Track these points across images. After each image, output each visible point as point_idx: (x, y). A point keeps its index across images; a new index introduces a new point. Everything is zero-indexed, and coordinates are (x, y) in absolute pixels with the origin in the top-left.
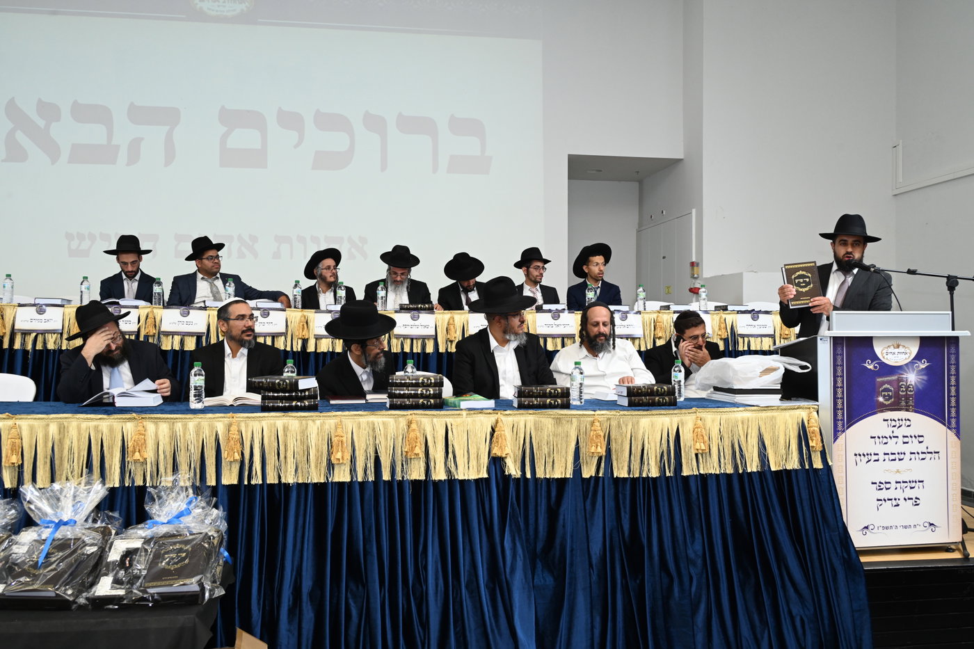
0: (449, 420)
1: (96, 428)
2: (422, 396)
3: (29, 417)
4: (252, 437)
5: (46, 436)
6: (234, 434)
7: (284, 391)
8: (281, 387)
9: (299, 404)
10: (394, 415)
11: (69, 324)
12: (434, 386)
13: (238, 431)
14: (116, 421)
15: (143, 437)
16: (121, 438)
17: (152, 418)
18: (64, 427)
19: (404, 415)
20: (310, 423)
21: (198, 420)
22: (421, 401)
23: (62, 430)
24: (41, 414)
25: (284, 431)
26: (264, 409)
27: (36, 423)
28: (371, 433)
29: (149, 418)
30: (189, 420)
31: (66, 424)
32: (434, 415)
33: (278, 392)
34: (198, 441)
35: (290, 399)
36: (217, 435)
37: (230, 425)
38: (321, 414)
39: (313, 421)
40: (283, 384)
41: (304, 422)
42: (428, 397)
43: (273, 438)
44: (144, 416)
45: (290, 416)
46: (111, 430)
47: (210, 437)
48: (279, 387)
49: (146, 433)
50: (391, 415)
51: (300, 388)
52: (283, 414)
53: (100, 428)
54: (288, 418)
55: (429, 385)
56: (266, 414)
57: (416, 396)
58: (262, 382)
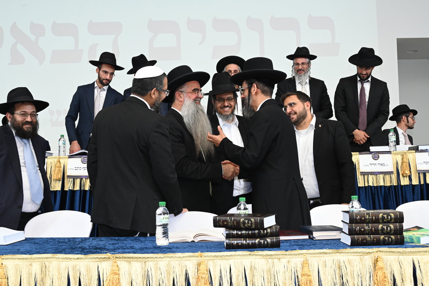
0: (416, 258)
1: (74, 267)
2: (383, 232)
3: (14, 257)
4: (221, 277)
5: (30, 274)
6: (203, 274)
7: (247, 229)
8: (246, 225)
9: (262, 241)
10: (359, 253)
11: (51, 171)
12: (394, 222)
13: (207, 270)
14: (92, 260)
15: (117, 276)
16: (97, 277)
17: (125, 258)
18: (46, 267)
19: (370, 253)
20: (276, 261)
21: (168, 259)
22: (382, 237)
23: (44, 270)
24: (25, 254)
25: (251, 270)
26: (230, 247)
27: (20, 262)
28: (337, 271)
29: (122, 257)
30: (160, 259)
31: (47, 264)
32: (399, 252)
33: (241, 229)
34: (169, 281)
35: (253, 236)
36: (187, 274)
37: (199, 265)
38: (287, 253)
39: (279, 259)
40: (248, 223)
41: (270, 260)
42: (388, 233)
43: (240, 277)
44: (118, 255)
45: (256, 255)
46: (88, 270)
47: (180, 275)
48: (244, 225)
49: (121, 272)
50: (357, 252)
51: (265, 226)
52: (249, 253)
53: (78, 267)
54: (254, 257)
55: (389, 222)
56: (233, 253)
57: (376, 232)
58: (226, 221)
